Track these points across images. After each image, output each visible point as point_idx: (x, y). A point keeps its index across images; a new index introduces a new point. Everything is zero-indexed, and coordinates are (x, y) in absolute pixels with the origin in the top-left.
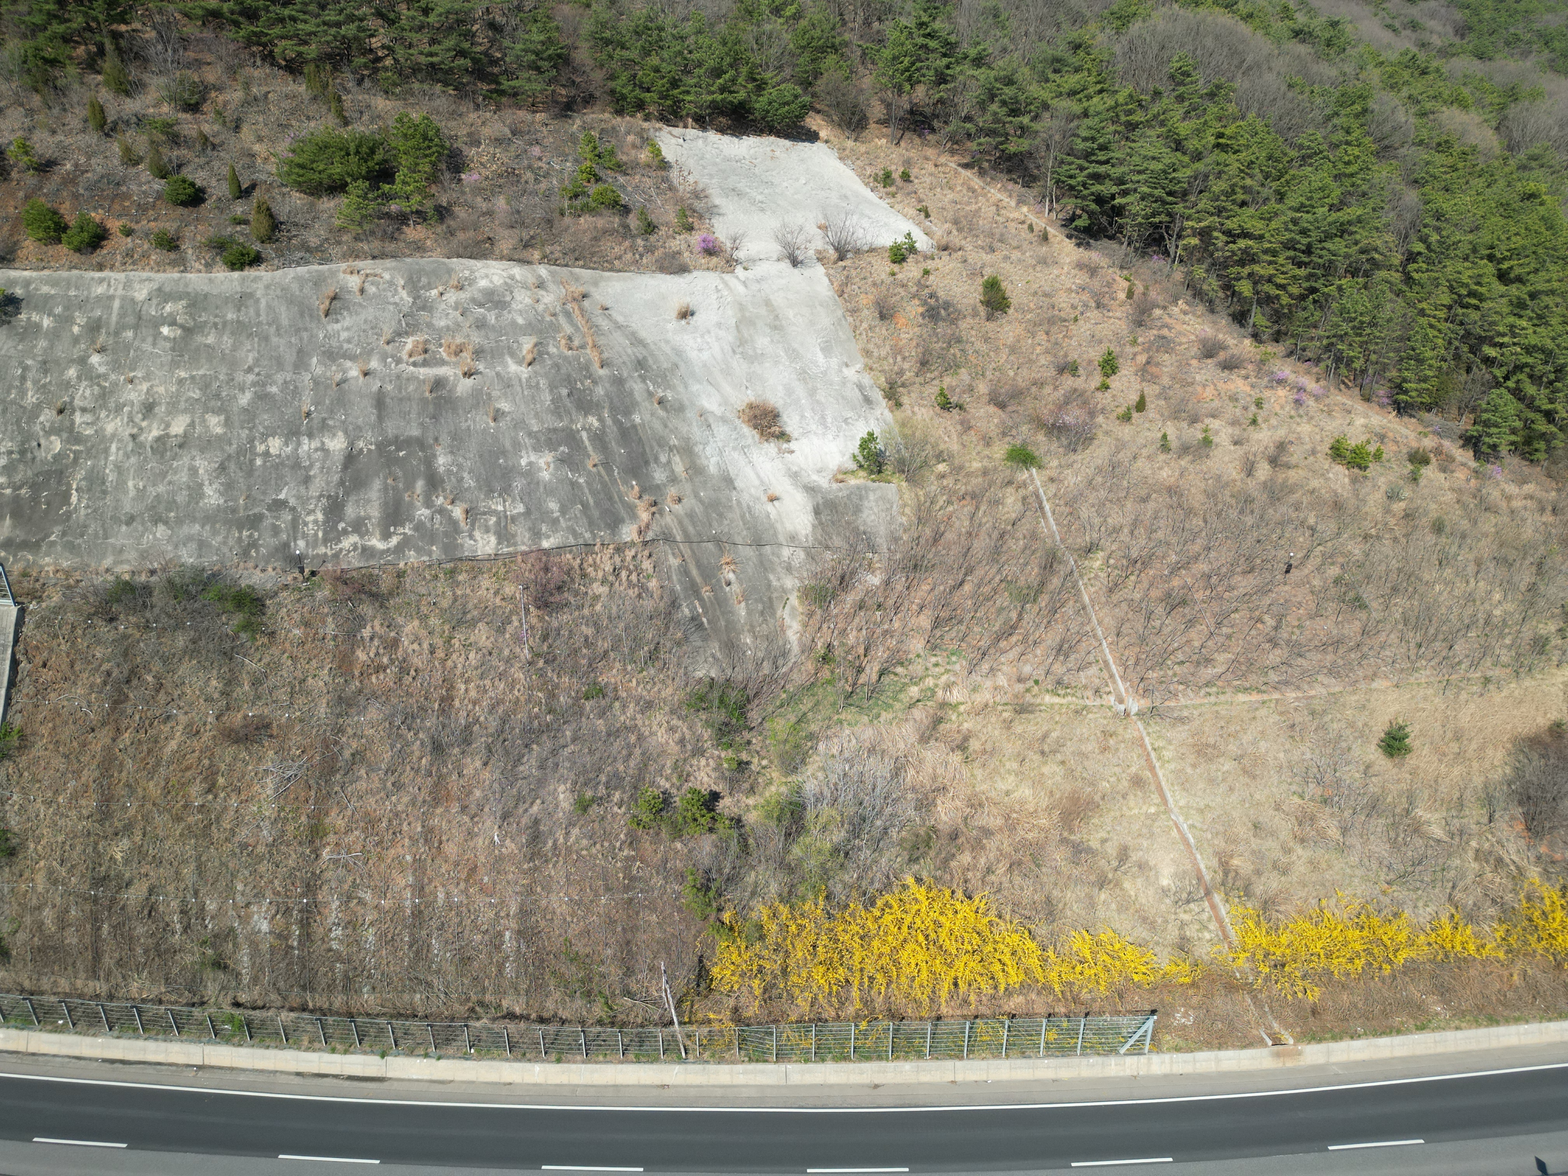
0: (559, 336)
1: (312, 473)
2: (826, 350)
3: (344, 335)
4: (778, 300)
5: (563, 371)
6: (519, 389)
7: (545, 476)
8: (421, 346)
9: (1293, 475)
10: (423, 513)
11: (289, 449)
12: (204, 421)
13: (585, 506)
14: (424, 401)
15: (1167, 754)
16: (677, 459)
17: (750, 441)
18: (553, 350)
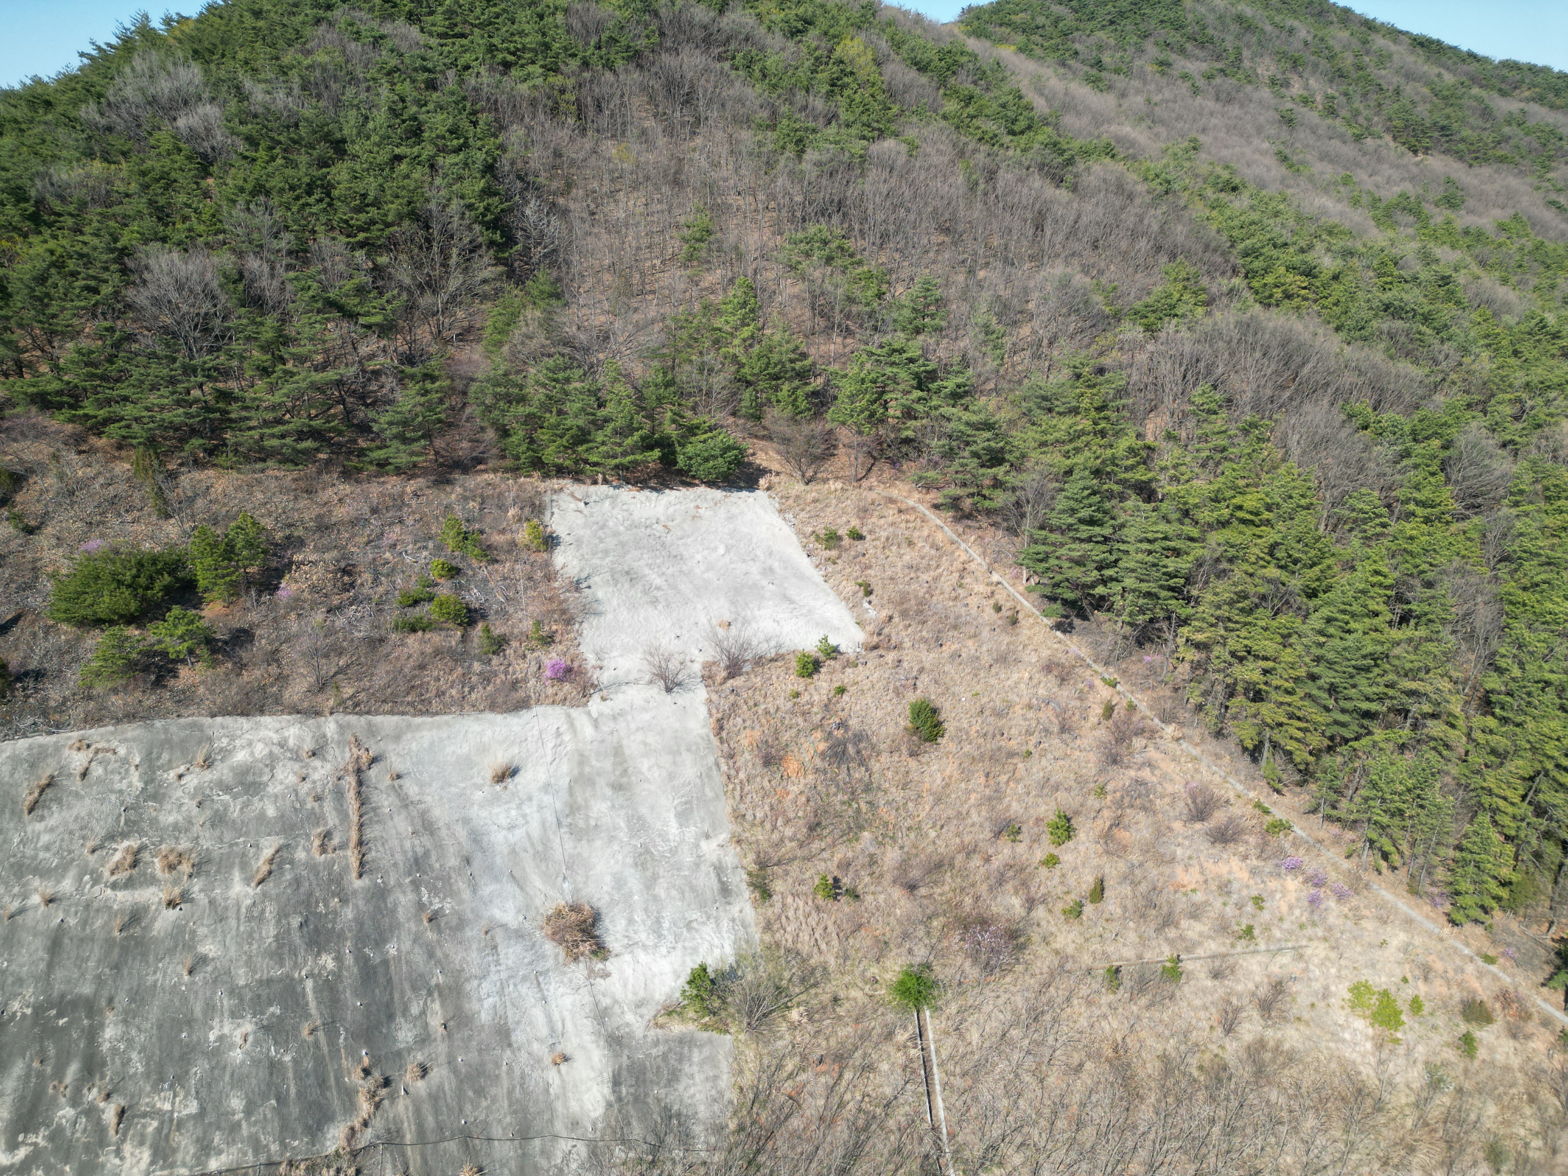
0: (315, 832)
2: (684, 815)
3: (45, 838)
4: (632, 747)
5: (305, 887)
6: (234, 923)
7: (237, 1055)
8: (129, 858)
9: (1291, 1035)
10: (65, 1113)
13: (281, 1099)
14: (110, 943)
16: (436, 1005)
17: (550, 963)
18: (300, 855)
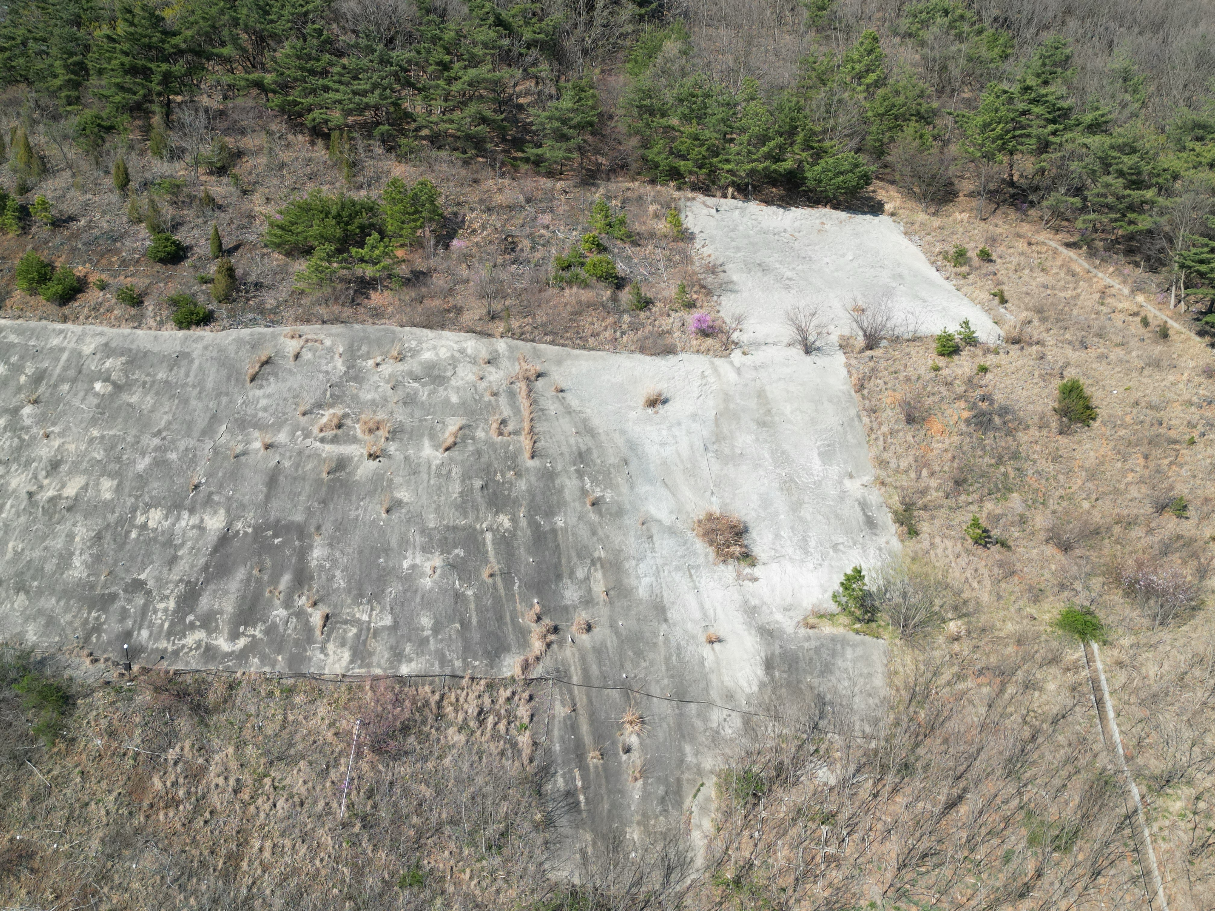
0: (491, 419)
1: (180, 553)
2: (826, 455)
4: (775, 392)
5: (485, 458)
6: (425, 477)
7: (427, 583)
8: (335, 421)
11: (166, 524)
12: (98, 484)
14: (319, 482)
16: (599, 575)
17: (701, 560)
18: (480, 434)
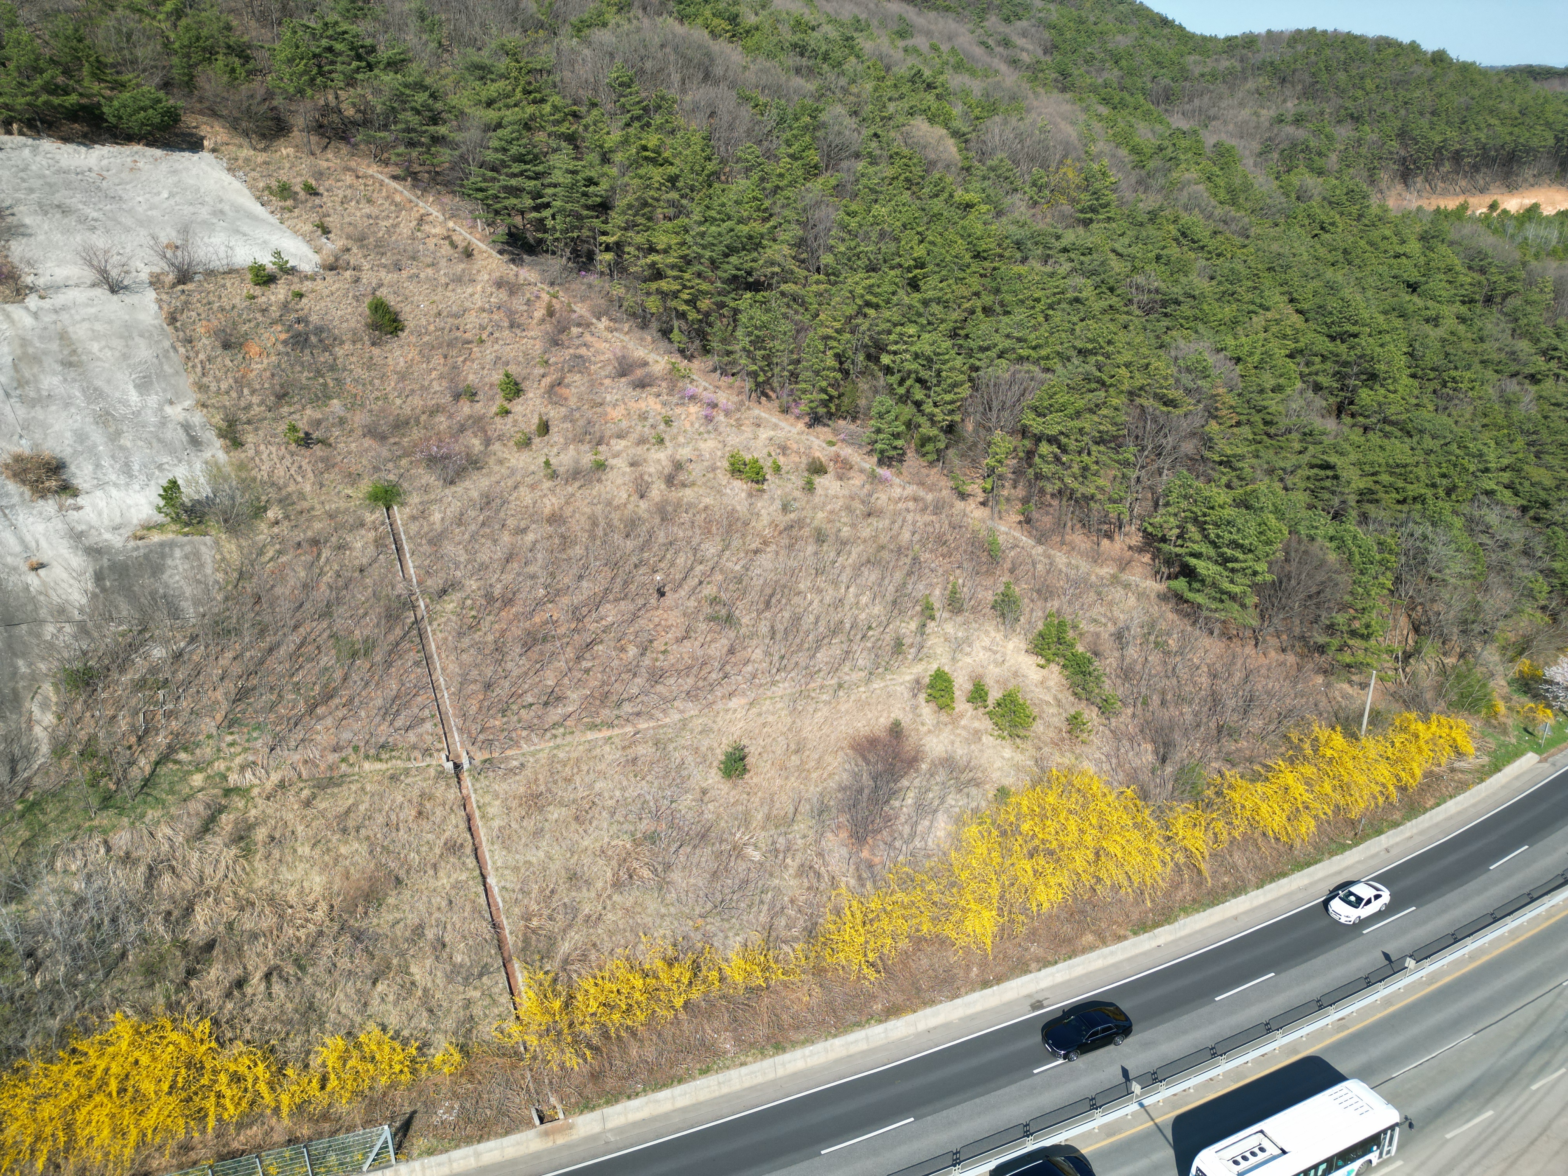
2: (144, 385)
4: (79, 332)
9: (688, 494)
15: (491, 811)
17: (15, 499)
